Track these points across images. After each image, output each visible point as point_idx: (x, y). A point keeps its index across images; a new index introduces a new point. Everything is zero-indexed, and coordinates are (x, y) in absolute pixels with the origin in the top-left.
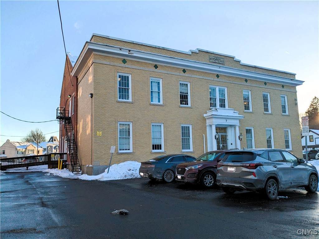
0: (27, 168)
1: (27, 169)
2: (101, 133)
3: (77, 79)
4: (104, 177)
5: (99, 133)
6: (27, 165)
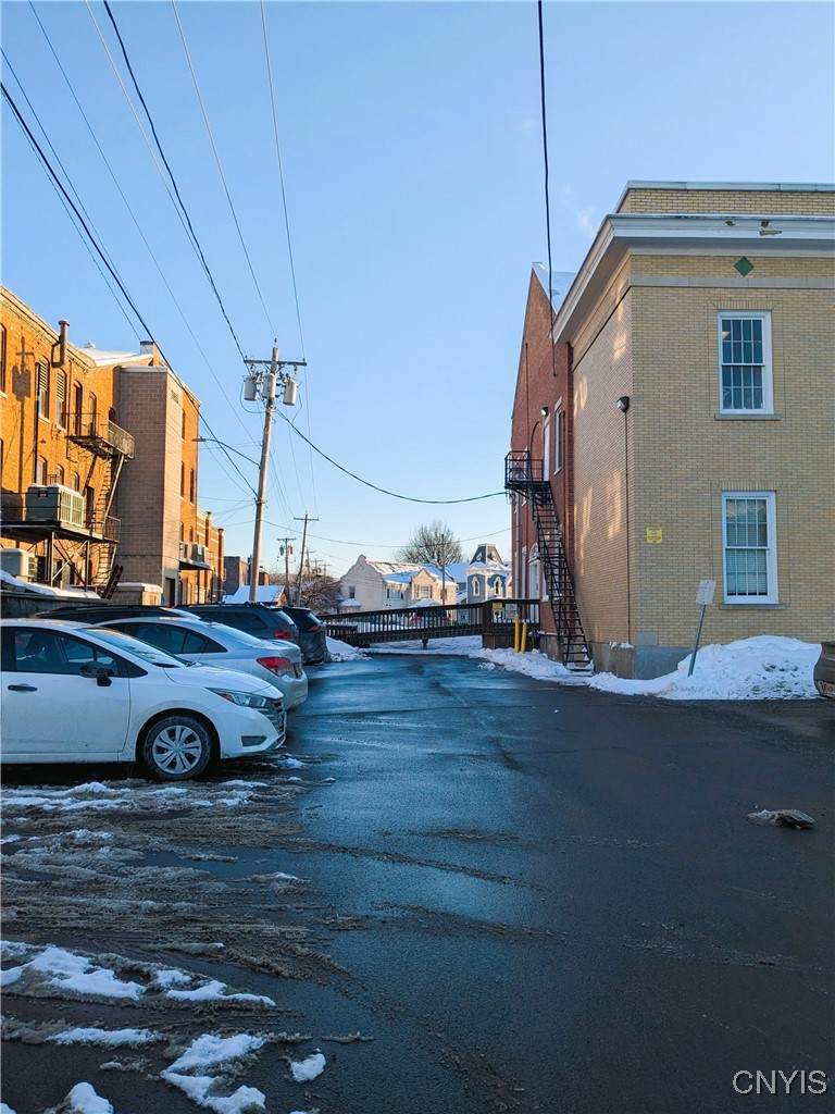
0: (425, 642)
1: (425, 648)
2: (659, 533)
3: (571, 350)
4: (676, 685)
5: (654, 535)
6: (425, 635)
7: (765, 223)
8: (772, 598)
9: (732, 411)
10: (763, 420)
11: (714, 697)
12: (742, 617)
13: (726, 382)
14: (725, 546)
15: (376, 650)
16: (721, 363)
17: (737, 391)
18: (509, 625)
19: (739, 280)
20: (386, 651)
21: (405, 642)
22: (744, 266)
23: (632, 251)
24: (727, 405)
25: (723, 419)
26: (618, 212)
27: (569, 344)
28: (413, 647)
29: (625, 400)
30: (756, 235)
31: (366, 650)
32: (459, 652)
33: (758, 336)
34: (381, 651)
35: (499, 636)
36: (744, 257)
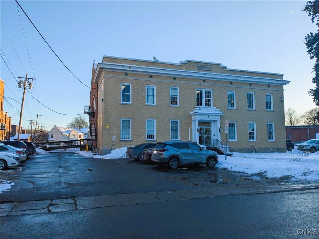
0: (65, 149)
1: (65, 151)
2: (108, 126)
7: (130, 67)
8: (130, 139)
9: (124, 103)
10: (129, 105)
11: (114, 158)
12: (124, 143)
13: (123, 97)
14: (121, 129)
15: (52, 152)
16: (122, 93)
17: (125, 99)
18: (84, 145)
19: (125, 77)
20: (55, 152)
21: (60, 150)
22: (126, 74)
23: (104, 70)
24: (123, 101)
25: (122, 104)
26: (102, 62)
27: (97, 83)
28: (62, 151)
29: (103, 99)
30: (128, 69)
31: (49, 152)
32: (73, 152)
33: (129, 88)
34: (53, 152)
35: (83, 148)
36: (126, 73)
